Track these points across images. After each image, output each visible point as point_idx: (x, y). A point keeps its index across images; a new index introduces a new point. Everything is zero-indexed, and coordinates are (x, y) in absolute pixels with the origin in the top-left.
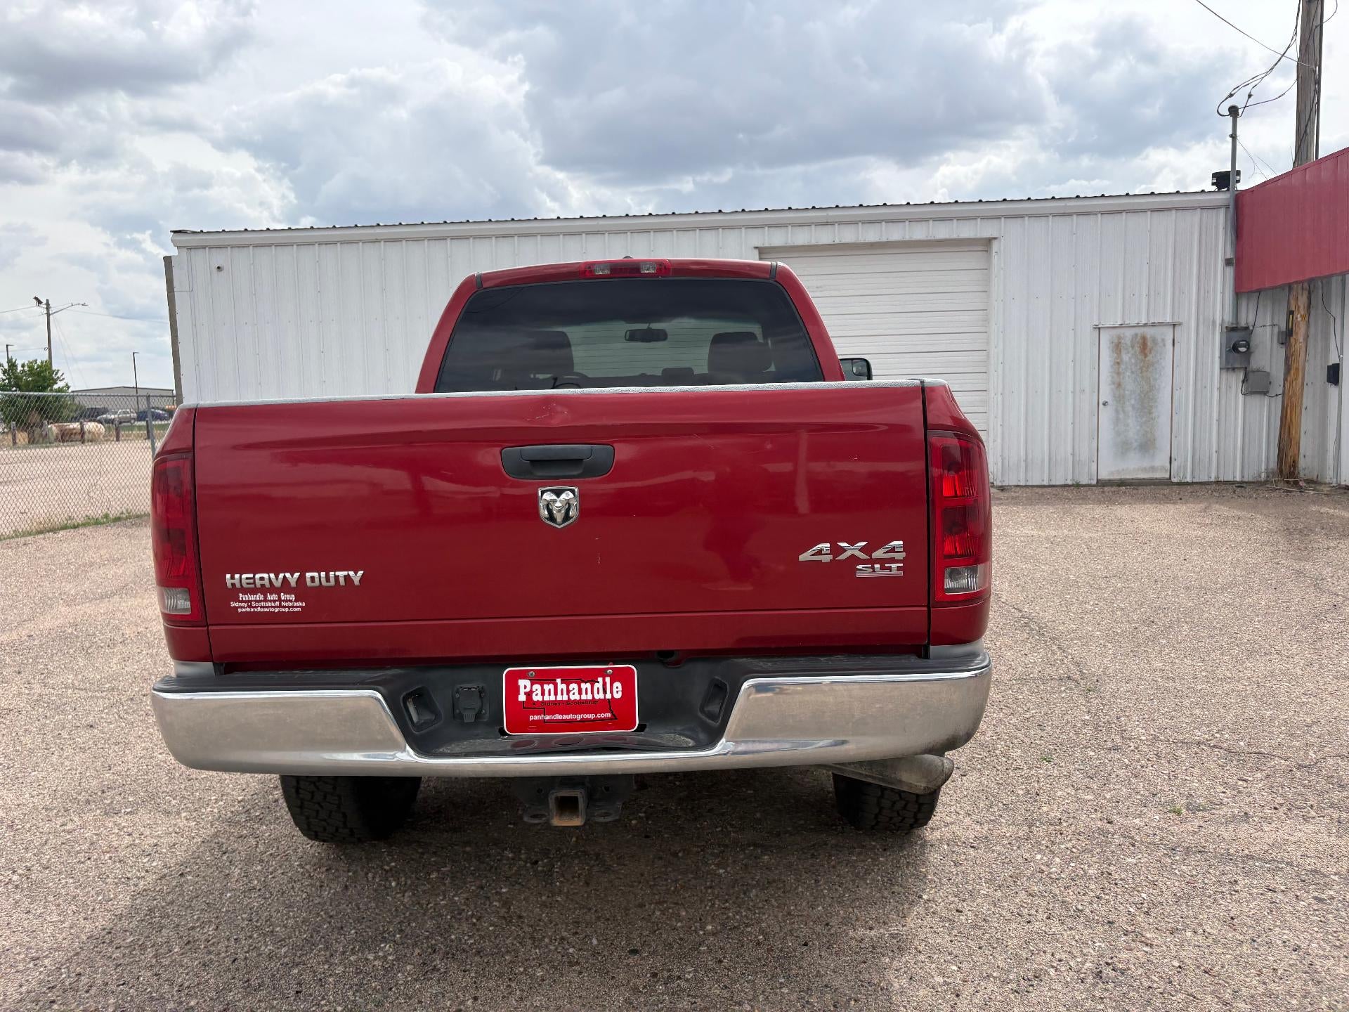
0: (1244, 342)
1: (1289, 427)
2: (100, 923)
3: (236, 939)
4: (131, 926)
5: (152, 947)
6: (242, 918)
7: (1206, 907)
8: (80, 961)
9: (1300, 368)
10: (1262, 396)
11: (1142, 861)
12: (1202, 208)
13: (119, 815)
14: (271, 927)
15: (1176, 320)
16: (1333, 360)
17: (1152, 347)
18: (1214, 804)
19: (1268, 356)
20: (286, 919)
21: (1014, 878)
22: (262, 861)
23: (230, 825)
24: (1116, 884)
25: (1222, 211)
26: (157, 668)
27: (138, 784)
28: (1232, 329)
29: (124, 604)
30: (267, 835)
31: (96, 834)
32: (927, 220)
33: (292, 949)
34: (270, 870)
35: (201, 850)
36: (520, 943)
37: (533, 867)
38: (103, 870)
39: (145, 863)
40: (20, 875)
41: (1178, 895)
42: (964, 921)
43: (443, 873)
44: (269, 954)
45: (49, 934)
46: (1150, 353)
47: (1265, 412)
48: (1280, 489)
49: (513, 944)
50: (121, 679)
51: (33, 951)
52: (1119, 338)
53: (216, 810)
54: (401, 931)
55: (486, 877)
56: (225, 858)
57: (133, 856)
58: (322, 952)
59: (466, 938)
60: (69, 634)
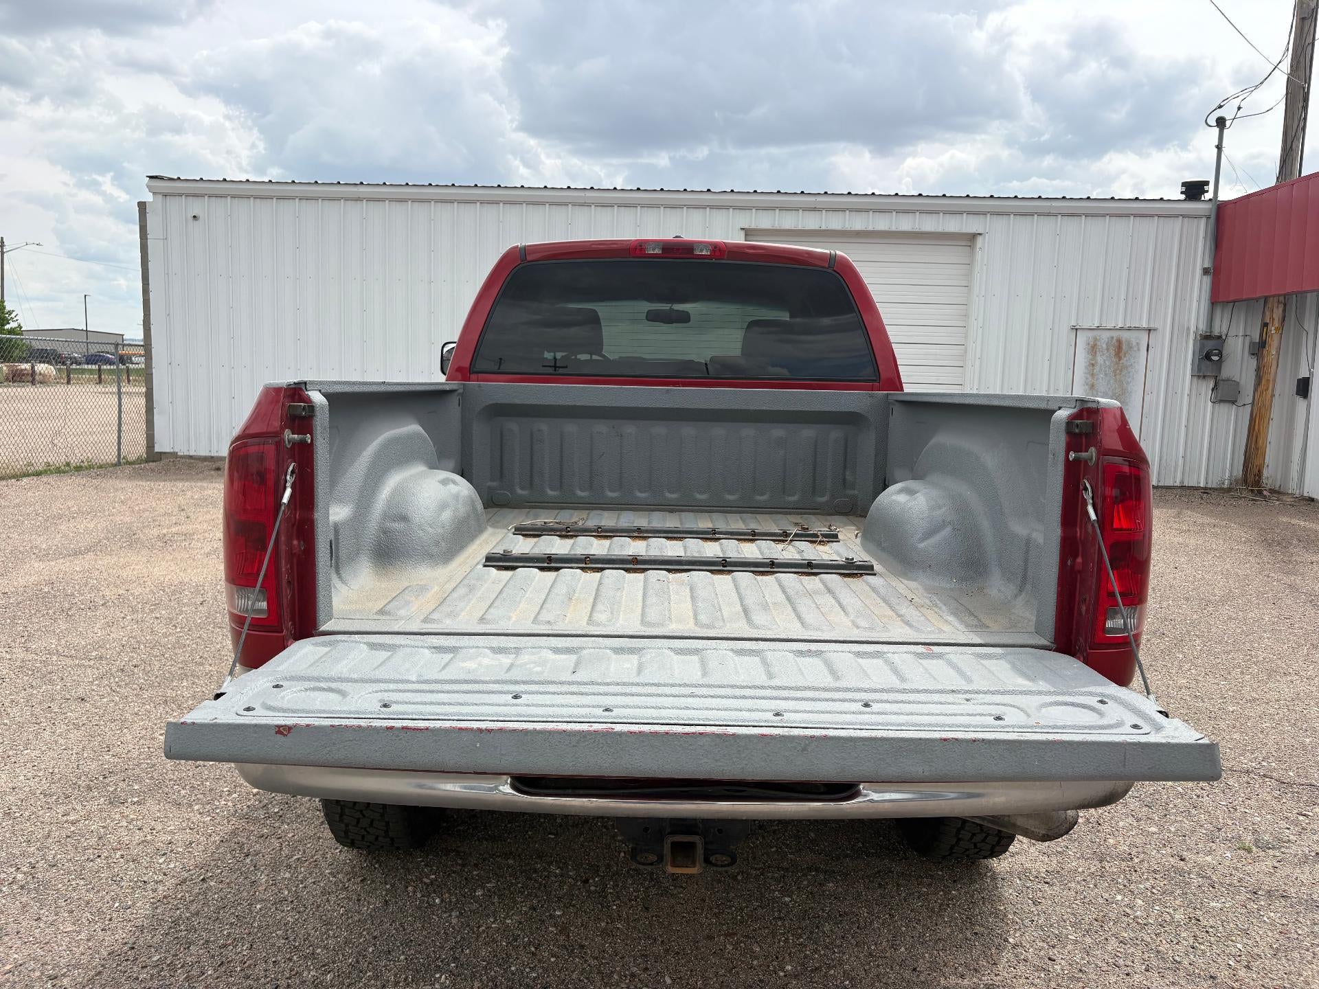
0: (1217, 351)
1: (1257, 437)
2: (120, 935)
3: (274, 962)
4: (155, 940)
5: (182, 967)
6: (277, 935)
7: (1308, 962)
8: (103, 982)
9: (1271, 380)
10: (1231, 405)
11: (1227, 906)
12: (1184, 216)
13: (126, 805)
14: (311, 948)
15: (1152, 326)
16: (1304, 374)
17: (1127, 351)
18: (1281, 842)
19: (1239, 366)
20: (327, 939)
21: (1102, 921)
22: (289, 866)
23: (248, 822)
24: (1207, 932)
25: (1203, 221)
26: (144, 636)
27: (142, 769)
28: (1206, 337)
29: (100, 562)
30: (290, 835)
31: (104, 827)
32: (913, 212)
33: (339, 976)
34: (300, 878)
35: (220, 850)
36: (587, 978)
37: (584, 887)
38: (116, 870)
39: (161, 864)
40: (25, 873)
41: (1275, 946)
42: (1059, 971)
43: (489, 891)
44: (314, 982)
45: (64, 947)
46: (1125, 356)
47: (1233, 421)
48: (1244, 497)
49: (580, 980)
50: (108, 646)
51: (50, 967)
52: (1095, 339)
53: (230, 804)
54: (455, 959)
55: (536, 896)
56: (248, 861)
57: (146, 856)
58: (372, 982)
59: (527, 970)
60: (45, 593)
